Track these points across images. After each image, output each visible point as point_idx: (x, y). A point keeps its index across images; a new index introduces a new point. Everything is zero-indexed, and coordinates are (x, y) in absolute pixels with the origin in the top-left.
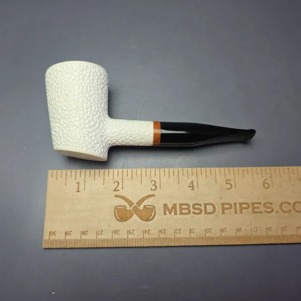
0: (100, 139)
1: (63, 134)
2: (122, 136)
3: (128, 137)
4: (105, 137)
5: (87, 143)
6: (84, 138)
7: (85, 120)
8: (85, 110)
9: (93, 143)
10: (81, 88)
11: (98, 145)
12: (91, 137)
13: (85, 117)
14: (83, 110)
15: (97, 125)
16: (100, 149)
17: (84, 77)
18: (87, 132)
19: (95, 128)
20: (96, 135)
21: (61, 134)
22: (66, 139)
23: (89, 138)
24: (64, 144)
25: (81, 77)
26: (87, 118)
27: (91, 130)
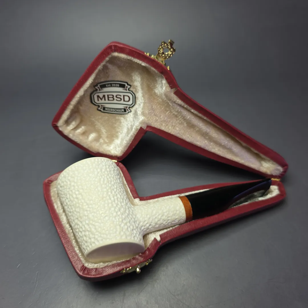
0: (134, 225)
1: (95, 229)
2: (154, 217)
3: (160, 217)
4: (138, 222)
5: (124, 230)
6: (120, 225)
7: (115, 208)
8: (112, 199)
9: (129, 229)
10: (102, 179)
11: (135, 232)
12: (126, 223)
13: (115, 205)
14: (110, 199)
15: (127, 212)
16: (137, 235)
17: (101, 170)
18: (121, 220)
19: (126, 214)
20: (130, 221)
21: (93, 230)
22: (100, 233)
23: (124, 225)
24: (99, 239)
25: (99, 170)
26: (117, 206)
27: (124, 217)
